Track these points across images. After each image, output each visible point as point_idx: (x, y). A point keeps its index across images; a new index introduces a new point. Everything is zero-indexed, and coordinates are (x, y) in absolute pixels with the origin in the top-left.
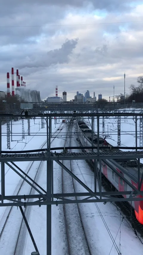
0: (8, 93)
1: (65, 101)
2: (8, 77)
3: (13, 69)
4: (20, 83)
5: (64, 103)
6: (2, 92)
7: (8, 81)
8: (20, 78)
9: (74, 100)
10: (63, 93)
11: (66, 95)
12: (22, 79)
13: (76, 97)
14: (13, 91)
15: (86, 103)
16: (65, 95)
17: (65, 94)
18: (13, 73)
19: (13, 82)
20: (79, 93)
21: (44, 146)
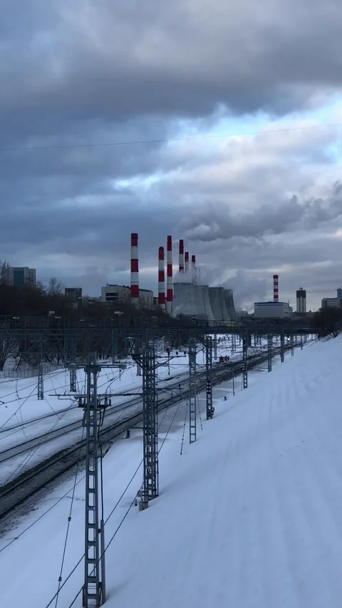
0: (160, 294)
1: (300, 311)
2: (161, 256)
3: (169, 238)
6: (146, 291)
7: (161, 266)
8: (190, 259)
10: (298, 292)
11: (305, 296)
12: (194, 261)
13: (326, 302)
14: (170, 288)
16: (301, 298)
17: (301, 294)
18: (169, 248)
19: (170, 267)
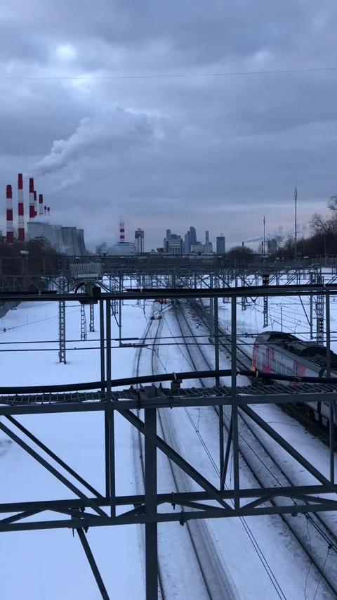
0: (8, 233)
1: (140, 251)
2: (9, 194)
3: (20, 176)
4: (38, 208)
5: (140, 258)
7: (9, 204)
8: (38, 198)
9: (161, 250)
10: (136, 232)
11: (143, 237)
12: (41, 201)
13: (167, 242)
14: (22, 227)
15: (191, 257)
16: (140, 238)
17: (139, 234)
18: (20, 187)
19: (21, 206)
20: (172, 233)
21: (139, 356)
